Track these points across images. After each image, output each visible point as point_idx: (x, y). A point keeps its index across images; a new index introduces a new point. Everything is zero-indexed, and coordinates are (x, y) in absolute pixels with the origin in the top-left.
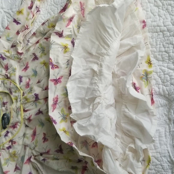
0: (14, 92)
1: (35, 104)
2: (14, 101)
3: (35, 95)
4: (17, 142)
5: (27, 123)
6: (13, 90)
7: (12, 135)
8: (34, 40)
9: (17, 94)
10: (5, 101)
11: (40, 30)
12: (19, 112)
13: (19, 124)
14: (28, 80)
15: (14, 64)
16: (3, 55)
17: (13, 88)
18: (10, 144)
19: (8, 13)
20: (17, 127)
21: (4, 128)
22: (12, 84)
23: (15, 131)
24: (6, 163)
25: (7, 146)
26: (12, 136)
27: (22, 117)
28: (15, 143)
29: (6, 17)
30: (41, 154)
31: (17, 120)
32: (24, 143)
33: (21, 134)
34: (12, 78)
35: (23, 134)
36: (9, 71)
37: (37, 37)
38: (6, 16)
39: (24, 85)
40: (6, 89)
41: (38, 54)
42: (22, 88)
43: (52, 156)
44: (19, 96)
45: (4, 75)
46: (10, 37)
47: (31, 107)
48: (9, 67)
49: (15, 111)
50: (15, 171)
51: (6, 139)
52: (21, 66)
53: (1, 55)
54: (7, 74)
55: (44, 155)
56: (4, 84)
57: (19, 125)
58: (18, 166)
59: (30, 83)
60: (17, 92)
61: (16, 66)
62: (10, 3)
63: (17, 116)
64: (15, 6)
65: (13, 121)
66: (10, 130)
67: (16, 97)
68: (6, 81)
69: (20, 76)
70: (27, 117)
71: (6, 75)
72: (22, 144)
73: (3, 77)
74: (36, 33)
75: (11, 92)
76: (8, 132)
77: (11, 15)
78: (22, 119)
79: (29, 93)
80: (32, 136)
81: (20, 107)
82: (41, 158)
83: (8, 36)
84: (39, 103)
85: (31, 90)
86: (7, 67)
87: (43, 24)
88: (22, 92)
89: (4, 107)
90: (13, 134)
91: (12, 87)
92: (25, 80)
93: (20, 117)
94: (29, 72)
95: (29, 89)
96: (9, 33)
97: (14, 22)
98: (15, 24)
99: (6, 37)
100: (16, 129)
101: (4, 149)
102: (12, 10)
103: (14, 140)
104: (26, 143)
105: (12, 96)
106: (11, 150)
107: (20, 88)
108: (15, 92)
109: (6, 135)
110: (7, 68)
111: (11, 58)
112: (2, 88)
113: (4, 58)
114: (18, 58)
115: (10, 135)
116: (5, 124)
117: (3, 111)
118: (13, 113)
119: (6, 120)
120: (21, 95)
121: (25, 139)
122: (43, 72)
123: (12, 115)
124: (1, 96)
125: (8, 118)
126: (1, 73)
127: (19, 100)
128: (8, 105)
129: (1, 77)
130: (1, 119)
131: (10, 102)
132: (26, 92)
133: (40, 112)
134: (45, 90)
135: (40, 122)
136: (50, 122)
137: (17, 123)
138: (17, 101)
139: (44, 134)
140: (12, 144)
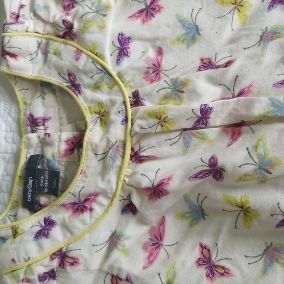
0: (88, 86)
1: (185, 138)
2: (89, 117)
3: (202, 111)
4: (81, 261)
5: (136, 201)
6: (84, 80)
7: (69, 235)
9: (102, 96)
12: (114, 161)
13: (101, 199)
14: (152, 54)
17: (85, 72)
18: (55, 263)
20: (91, 210)
21: (33, 207)
22: (83, 58)
23: (84, 223)
25: (41, 270)
26: (65, 236)
27: (122, 176)
28: (75, 262)
31: (102, 185)
32: (111, 267)
33: (104, 235)
34: (88, 37)
35: (109, 234)
36: (79, 9)
39: (138, 69)
40: (54, 72)
42: (127, 78)
44: (113, 103)
45: (54, 25)
47: (166, 149)
49: (100, 152)
51: (41, 247)
54: (69, 18)
56: (46, 54)
57: (101, 205)
59: (165, 65)
60: (105, 87)
65: (81, 185)
66: (61, 216)
67: (100, 104)
68: (57, 45)
69: (121, 34)
70: (146, 183)
71: (64, 21)
72: (100, 270)
73: (49, 28)
75: (76, 87)
76: (49, 223)
79: (166, 97)
80: (145, 247)
81: (124, 141)
84: (203, 138)
85: (178, 89)
88: (128, 93)
89: (33, 131)
90: (71, 233)
91: (81, 67)
92: (138, 52)
93: (112, 176)
100: (86, 215)
103: (71, 254)
104: (120, 269)
105: (80, 100)
108: (96, 87)
109: (43, 233)
112: (37, 68)
115: (56, 232)
116: (38, 190)
117: (29, 146)
118: (89, 161)
119: (45, 180)
120: (125, 103)
121: (116, 254)
122: (227, 34)
123: (82, 166)
124: (19, 94)
125: (54, 174)
126: (42, 13)
127: (116, 118)
128: (52, 127)
129: (40, 27)
130: (19, 173)
131: (60, 118)
132: (149, 95)
133: (215, 171)
134: (241, 94)
135: (191, 205)
136: (245, 211)
137: (96, 195)
138: (103, 117)
139: (203, 247)
140: (62, 264)
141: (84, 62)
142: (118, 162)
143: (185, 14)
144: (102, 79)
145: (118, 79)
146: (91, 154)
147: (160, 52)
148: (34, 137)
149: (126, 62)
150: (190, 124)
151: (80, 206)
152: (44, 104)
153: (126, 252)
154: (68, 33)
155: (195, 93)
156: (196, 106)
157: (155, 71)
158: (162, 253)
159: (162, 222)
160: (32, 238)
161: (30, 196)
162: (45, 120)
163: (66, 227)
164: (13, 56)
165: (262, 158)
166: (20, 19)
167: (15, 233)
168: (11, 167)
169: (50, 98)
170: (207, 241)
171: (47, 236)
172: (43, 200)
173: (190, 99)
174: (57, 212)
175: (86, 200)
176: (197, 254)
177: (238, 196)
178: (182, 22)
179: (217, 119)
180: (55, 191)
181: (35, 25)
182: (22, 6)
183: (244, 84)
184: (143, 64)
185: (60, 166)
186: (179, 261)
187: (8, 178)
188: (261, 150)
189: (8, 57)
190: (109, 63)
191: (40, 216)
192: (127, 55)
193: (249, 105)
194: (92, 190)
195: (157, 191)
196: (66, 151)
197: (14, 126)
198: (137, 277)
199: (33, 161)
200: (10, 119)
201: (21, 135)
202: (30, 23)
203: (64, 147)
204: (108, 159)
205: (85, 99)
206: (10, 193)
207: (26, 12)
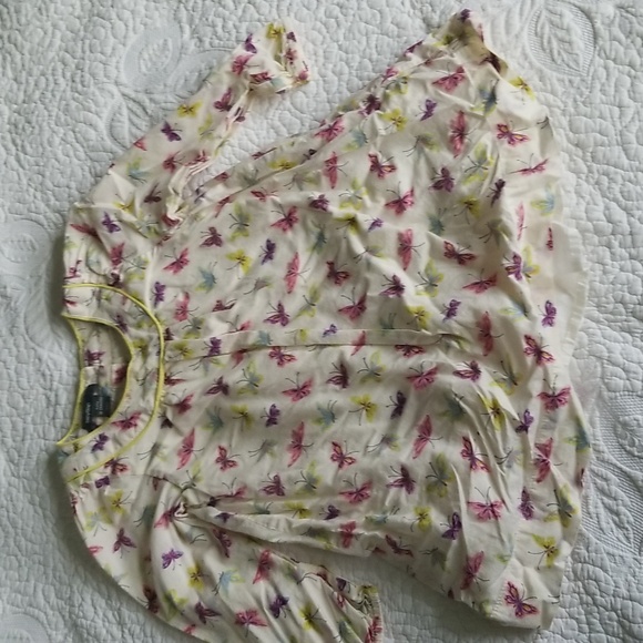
0: (133, 326)
1: (204, 365)
2: (133, 351)
3: (212, 342)
4: (129, 467)
5: (170, 416)
6: (130, 320)
7: (119, 447)
8: (219, 191)
9: (143, 334)
10: (95, 349)
11: (244, 169)
12: (151, 384)
13: (143, 416)
14: (181, 298)
15: (142, 246)
16: (112, 218)
17: (130, 314)
18: (109, 470)
19: (134, 101)
20: (136, 425)
21: (89, 427)
22: (129, 303)
23: (130, 436)
24: (91, 525)
25: (97, 476)
26: (116, 448)
27: (159, 396)
28: (124, 469)
29: (125, 111)
30: (213, 502)
31: (142, 404)
32: (153, 471)
33: (147, 446)
34: (132, 286)
35: (152, 445)
36: (124, 264)
37: (226, 185)
38: (129, 108)
39: (170, 310)
40: (106, 315)
41: (225, 232)
42: (162, 318)
43: (251, 503)
44: (151, 338)
45: (105, 276)
46: (142, 170)
47: (190, 373)
48: (124, 255)
49: (141, 378)
50: (116, 550)
51: (97, 458)
52: (162, 257)
53: (107, 216)
54: (116, 272)
55: (222, 503)
56: (99, 299)
57: (143, 421)
58: (127, 534)
59: (190, 307)
60: (145, 326)
61: (149, 254)
62: (145, 75)
63: (144, 395)
64: (162, 87)
65: (127, 406)
66: (112, 432)
67: (141, 340)
68: (108, 292)
69: (158, 283)
70: (175, 400)
71: (113, 274)
72: (145, 475)
73: (101, 279)
74: (229, 174)
75: (123, 326)
76: (103, 438)
77: (144, 109)
78: (157, 403)
79: (189, 333)
80: (179, 454)
81: (158, 370)
82: (215, 512)
83: (136, 165)
84: (218, 363)
85: (197, 326)
86: (120, 253)
87: (259, 155)
88: (162, 330)
89: (90, 365)
90: (120, 444)
91: (126, 311)
92: (172, 297)
93: (150, 397)
94: (189, 274)
95: (186, 322)
96: (140, 159)
97: (163, 131)
98: (164, 137)
99: (130, 169)
100: (132, 430)
101: (86, 486)
102: (152, 96)
103: (121, 462)
104: (159, 472)
105: (126, 337)
106: (108, 490)
107: (156, 316)
108: (139, 326)
109: (98, 446)
110: (117, 256)
111: (137, 231)
112: (93, 311)
113: (115, 225)
114: (156, 233)
115: (109, 445)
116: (94, 414)
117: (87, 377)
118: (132, 386)
119: (99, 405)
120: (159, 338)
121: (157, 460)
122: (235, 281)
123: (127, 391)
124: (78, 334)
125: (107, 399)
126: (94, 268)
127: (152, 350)
128: (105, 361)
129: (94, 279)
130: (79, 401)
131: (112, 353)
132: (177, 331)
133: (221, 388)
134: (242, 329)
135: (212, 417)
136: (245, 416)
137: (140, 413)
138: (144, 351)
139: (221, 449)
140: (114, 472)
141: (128, 306)
142: (154, 386)
143: (205, 266)
144: (142, 319)
145: (155, 319)
146: (134, 380)
147: (187, 296)
148: (90, 370)
149: (161, 304)
150: (206, 353)
151: (127, 424)
152: (98, 341)
153: (164, 459)
154: (116, 283)
155: (208, 330)
156: (207, 339)
157: (182, 312)
158: (192, 456)
159: (192, 433)
160: (90, 451)
161: (88, 419)
162: (100, 354)
163: (117, 441)
164: (72, 303)
165: (252, 375)
166: (78, 273)
167: (76, 448)
168: (72, 397)
169: (104, 336)
170: (224, 444)
171: (101, 449)
172: (99, 421)
173: (205, 334)
174: (109, 429)
175: (132, 418)
176: (216, 454)
177: (240, 405)
178: (203, 272)
179: (227, 348)
180: (107, 414)
181: (90, 277)
182: (78, 262)
183: (243, 321)
184: (173, 306)
185: (111, 391)
186: (202, 462)
187: (70, 406)
188: (251, 370)
189: (68, 305)
190: (148, 308)
191: (95, 434)
192: (162, 300)
193: (246, 336)
194: (136, 409)
195: (183, 406)
196: (117, 379)
197: (74, 360)
198: (171, 476)
199: (90, 389)
200: (71, 356)
201: (80, 368)
202: (85, 275)
203: (114, 376)
204: (147, 384)
205: (130, 336)
206: (72, 418)
207: (82, 266)
